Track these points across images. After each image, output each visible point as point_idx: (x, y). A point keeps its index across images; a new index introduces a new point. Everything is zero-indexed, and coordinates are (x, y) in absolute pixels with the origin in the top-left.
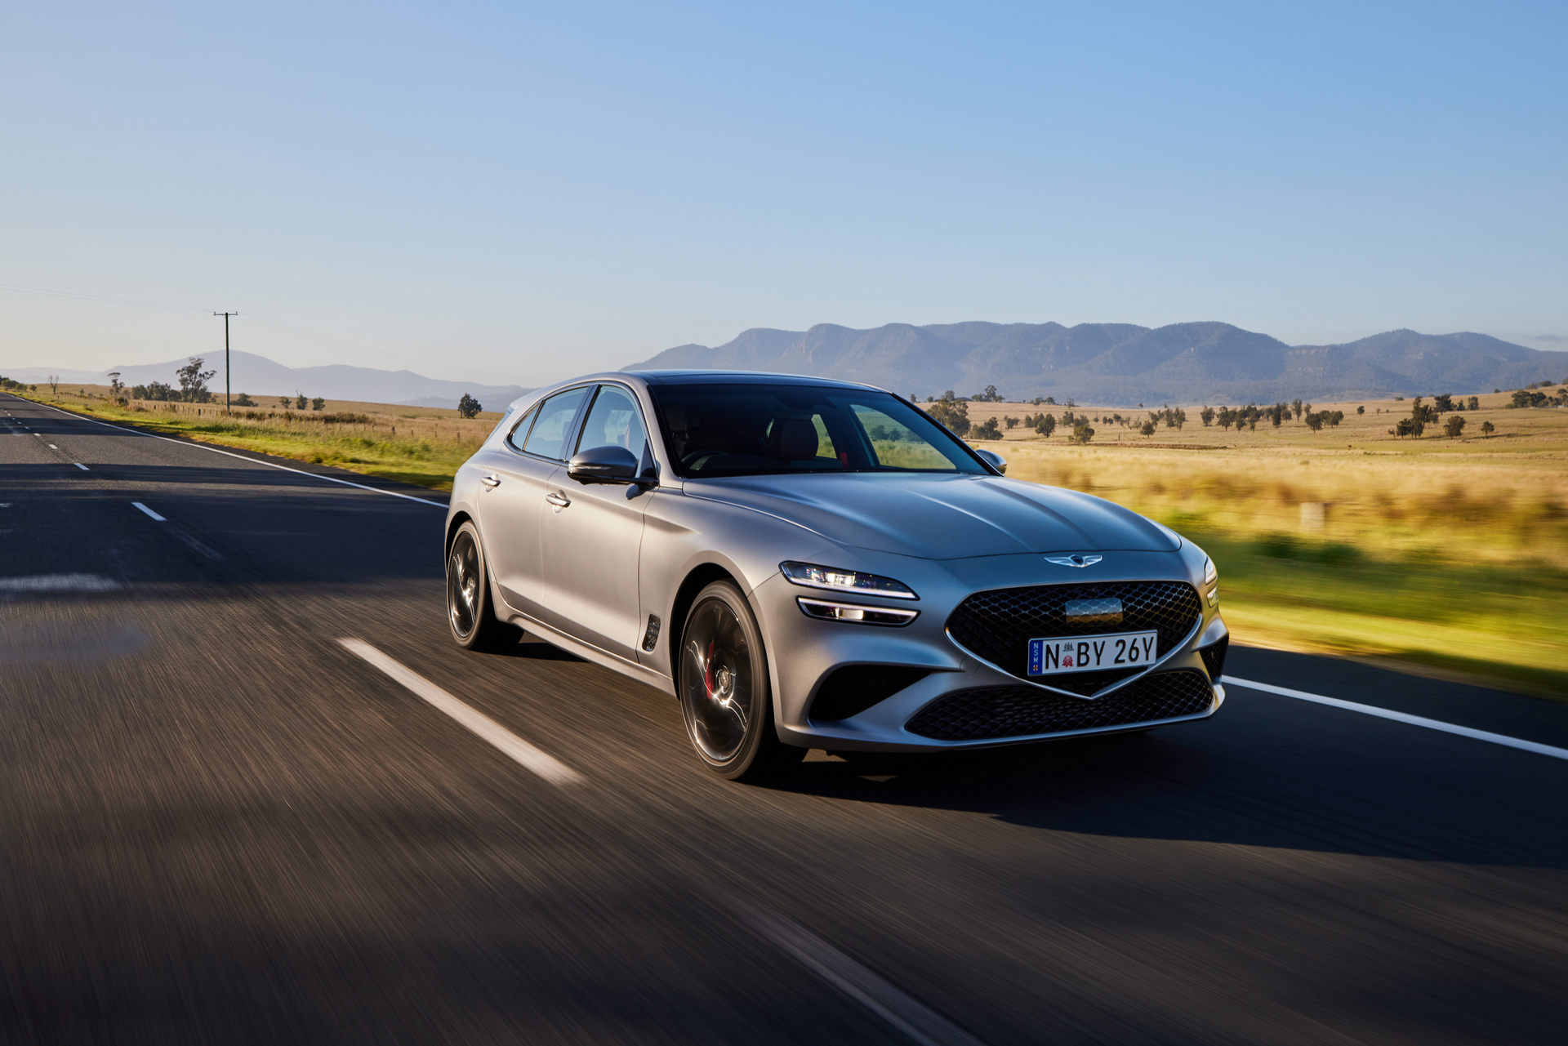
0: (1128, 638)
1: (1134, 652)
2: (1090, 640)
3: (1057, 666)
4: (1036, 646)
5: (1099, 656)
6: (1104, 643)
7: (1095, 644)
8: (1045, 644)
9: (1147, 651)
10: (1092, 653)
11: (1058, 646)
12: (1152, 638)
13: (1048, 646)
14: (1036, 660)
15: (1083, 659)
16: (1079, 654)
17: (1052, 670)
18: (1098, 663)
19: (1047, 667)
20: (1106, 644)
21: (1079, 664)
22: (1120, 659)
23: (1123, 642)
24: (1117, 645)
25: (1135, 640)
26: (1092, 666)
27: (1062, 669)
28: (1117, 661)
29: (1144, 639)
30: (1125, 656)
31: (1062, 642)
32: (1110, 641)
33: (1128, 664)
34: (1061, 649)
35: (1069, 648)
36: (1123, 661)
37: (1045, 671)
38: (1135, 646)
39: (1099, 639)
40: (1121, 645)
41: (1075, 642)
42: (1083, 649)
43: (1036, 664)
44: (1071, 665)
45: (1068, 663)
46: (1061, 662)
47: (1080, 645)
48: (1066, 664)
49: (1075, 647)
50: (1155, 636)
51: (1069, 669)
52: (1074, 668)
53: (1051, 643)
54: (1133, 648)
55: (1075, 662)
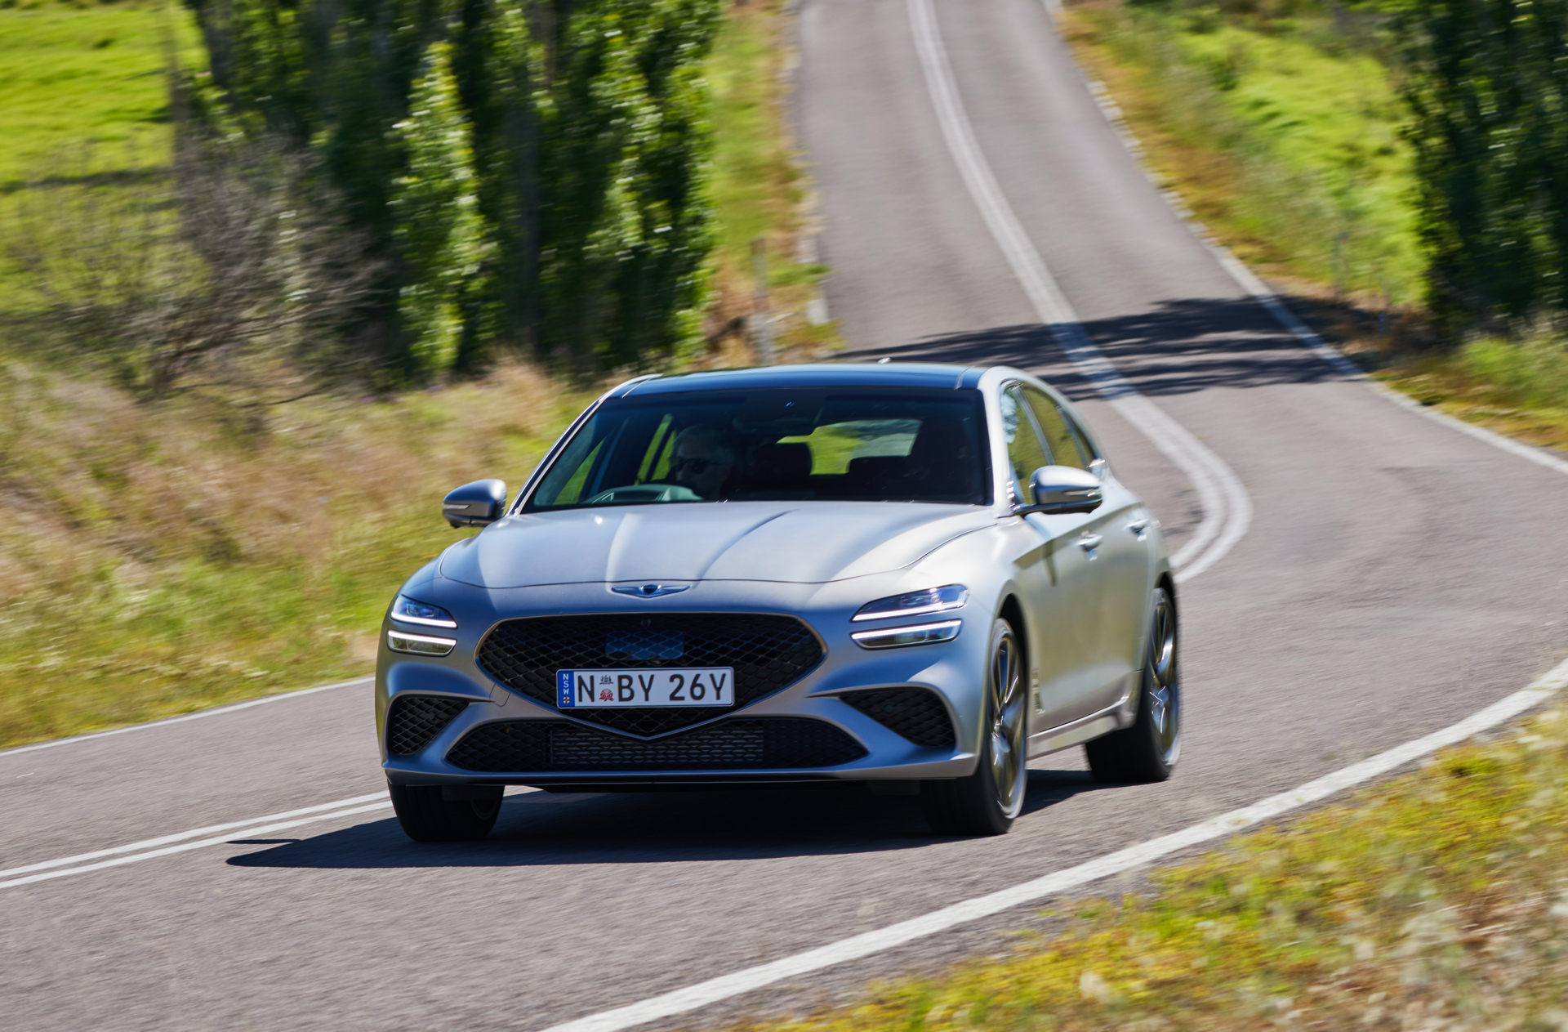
0: (689, 674)
1: (697, 691)
2: (634, 674)
3: (593, 700)
4: (566, 677)
5: (647, 691)
6: (652, 677)
7: (640, 677)
8: (576, 674)
9: (718, 690)
10: (636, 686)
11: (592, 678)
12: (724, 676)
13: (580, 678)
14: (566, 692)
15: (626, 693)
16: (621, 688)
17: (586, 702)
18: (647, 699)
19: (580, 700)
20: (655, 679)
21: (621, 699)
22: (677, 695)
23: (681, 677)
24: (672, 679)
25: (697, 676)
26: (639, 701)
27: (599, 703)
28: (672, 697)
29: (712, 676)
30: (685, 692)
31: (598, 675)
32: (662, 676)
33: (689, 702)
34: (597, 681)
35: (607, 681)
36: (682, 698)
37: (577, 704)
38: (698, 682)
39: (646, 674)
40: (677, 681)
41: (614, 675)
42: (625, 682)
43: (566, 695)
44: (611, 699)
45: (606, 696)
46: (597, 695)
47: (620, 678)
48: (603, 697)
49: (615, 680)
50: (729, 672)
51: (608, 704)
52: (615, 703)
53: (586, 675)
54: (694, 684)
55: (616, 696)
